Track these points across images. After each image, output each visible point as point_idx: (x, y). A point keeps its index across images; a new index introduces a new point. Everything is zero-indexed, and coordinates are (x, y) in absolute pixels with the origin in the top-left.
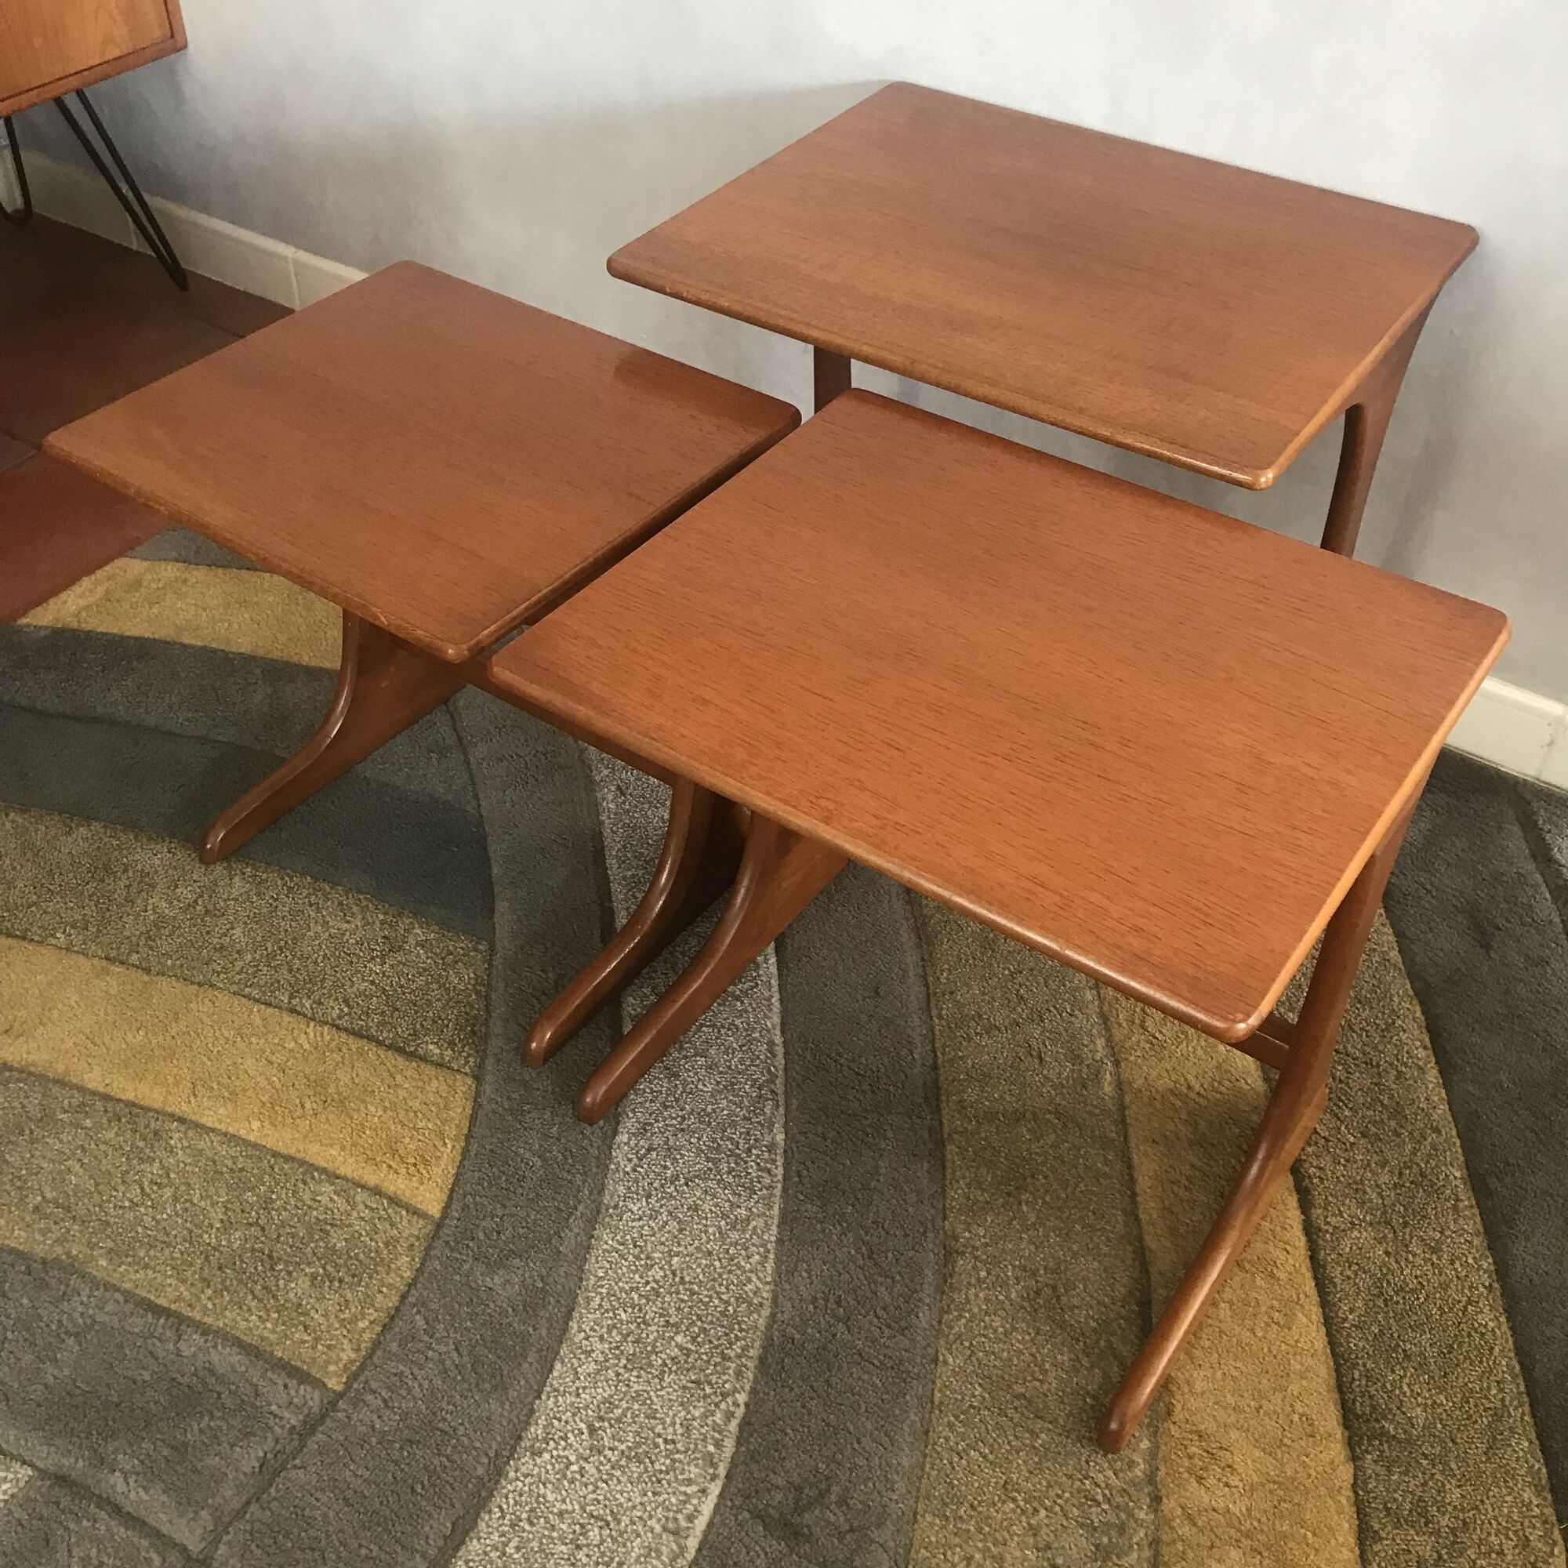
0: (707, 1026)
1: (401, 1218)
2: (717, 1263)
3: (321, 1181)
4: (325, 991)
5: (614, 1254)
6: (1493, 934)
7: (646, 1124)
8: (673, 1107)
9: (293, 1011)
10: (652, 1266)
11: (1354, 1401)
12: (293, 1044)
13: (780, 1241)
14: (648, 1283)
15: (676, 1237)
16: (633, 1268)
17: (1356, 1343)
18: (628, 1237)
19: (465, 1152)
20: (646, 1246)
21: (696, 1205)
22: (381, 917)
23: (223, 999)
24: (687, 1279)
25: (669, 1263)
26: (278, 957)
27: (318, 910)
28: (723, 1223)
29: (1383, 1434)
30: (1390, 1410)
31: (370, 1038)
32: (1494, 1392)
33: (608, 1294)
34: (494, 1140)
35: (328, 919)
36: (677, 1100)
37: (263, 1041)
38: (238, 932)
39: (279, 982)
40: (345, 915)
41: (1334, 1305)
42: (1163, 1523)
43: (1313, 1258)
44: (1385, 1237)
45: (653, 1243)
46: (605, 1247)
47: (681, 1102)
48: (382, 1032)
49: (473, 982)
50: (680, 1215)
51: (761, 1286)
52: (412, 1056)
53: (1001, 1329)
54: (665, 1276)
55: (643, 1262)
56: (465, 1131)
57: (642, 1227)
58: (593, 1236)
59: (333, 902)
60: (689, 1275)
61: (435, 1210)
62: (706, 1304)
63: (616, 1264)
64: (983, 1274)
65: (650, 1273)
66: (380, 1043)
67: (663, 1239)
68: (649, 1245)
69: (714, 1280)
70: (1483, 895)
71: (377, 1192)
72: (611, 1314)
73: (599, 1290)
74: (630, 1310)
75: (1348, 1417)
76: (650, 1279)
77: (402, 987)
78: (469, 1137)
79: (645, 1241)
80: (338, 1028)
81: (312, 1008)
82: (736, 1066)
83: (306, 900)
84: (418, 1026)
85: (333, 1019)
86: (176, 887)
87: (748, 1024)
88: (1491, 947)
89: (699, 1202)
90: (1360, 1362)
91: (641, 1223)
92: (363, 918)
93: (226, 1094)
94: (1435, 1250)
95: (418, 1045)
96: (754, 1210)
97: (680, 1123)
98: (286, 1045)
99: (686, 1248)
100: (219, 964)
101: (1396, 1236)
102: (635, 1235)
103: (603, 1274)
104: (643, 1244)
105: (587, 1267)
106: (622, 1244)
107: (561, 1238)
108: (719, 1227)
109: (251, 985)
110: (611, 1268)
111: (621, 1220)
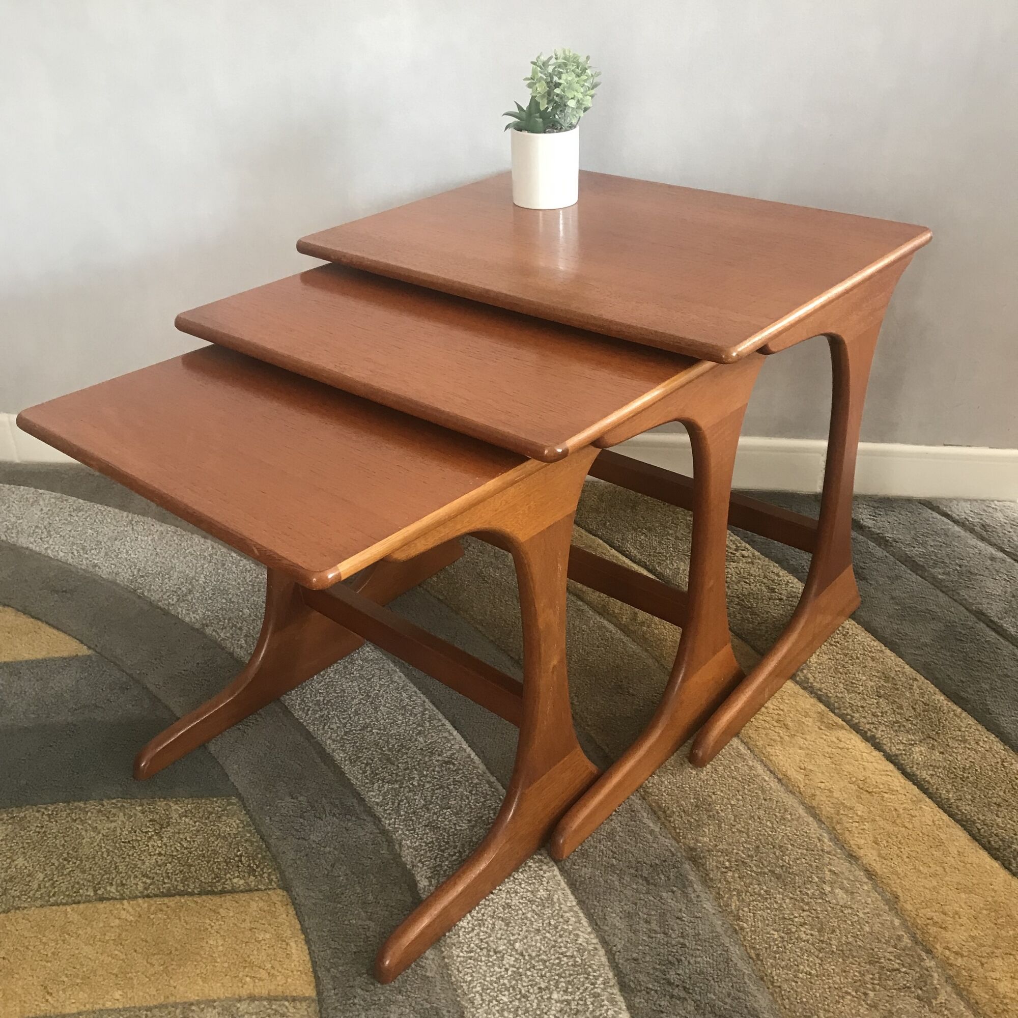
0: (437, 789)
1: (287, 1008)
3: (202, 1010)
4: (123, 875)
5: (469, 961)
6: (862, 573)
7: (435, 867)
8: (447, 849)
9: (101, 899)
10: (503, 957)
11: (989, 842)
12: (117, 921)
13: (581, 903)
14: (507, 970)
15: (507, 930)
16: (490, 964)
17: (966, 808)
18: (472, 945)
19: (308, 941)
20: (489, 946)
21: (507, 904)
22: (139, 808)
23: (34, 913)
24: (534, 954)
25: (514, 949)
26: (68, 866)
27: (83, 822)
28: (534, 907)
30: (1012, 837)
31: (182, 894)
33: (483, 989)
34: (327, 923)
35: (95, 825)
36: (447, 843)
37: (89, 929)
38: (20, 861)
39: (78, 883)
40: (108, 817)
41: (936, 793)
43: (905, 773)
44: (933, 745)
45: (493, 941)
46: (459, 959)
47: (451, 843)
48: (188, 885)
49: (241, 825)
50: (500, 915)
51: (587, 936)
52: (223, 892)
53: (762, 891)
54: (517, 959)
55: (495, 957)
56: (299, 927)
57: (478, 934)
58: (444, 958)
59: (92, 813)
60: (533, 951)
61: (310, 991)
62: (558, 964)
63: (475, 967)
64: (727, 864)
65: (504, 962)
66: (191, 894)
67: (499, 936)
68: (492, 944)
69: (554, 946)
71: (252, 998)
72: (495, 1002)
73: (474, 990)
74: (506, 993)
75: (994, 853)
76: (507, 966)
77: (186, 848)
78: (304, 930)
79: (487, 943)
80: (148, 896)
81: (117, 891)
82: (475, 805)
83: (69, 819)
84: (216, 870)
85: (140, 892)
87: (466, 776)
88: (867, 580)
89: (507, 901)
90: (975, 818)
91: (475, 932)
92: (124, 815)
93: (79, 981)
94: (965, 741)
95: (224, 883)
96: (549, 888)
97: (460, 856)
98: (112, 924)
99: (519, 934)
100: (16, 891)
101: (939, 742)
102: (477, 942)
103: (470, 979)
104: (486, 945)
105: (454, 979)
106: (471, 952)
107: (423, 967)
108: (534, 911)
109: (54, 895)
110: (474, 972)
111: (459, 937)
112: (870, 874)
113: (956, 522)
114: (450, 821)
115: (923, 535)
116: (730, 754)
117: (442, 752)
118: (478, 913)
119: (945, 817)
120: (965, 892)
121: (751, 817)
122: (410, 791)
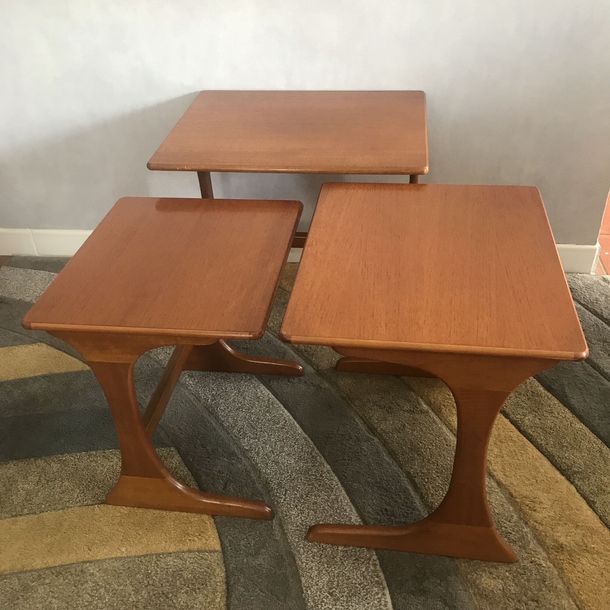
0: (278, 442)
1: (207, 556)
2: (336, 518)
3: (165, 557)
5: (297, 532)
11: (561, 466)
12: (119, 514)
13: (352, 501)
15: (315, 515)
17: (550, 449)
18: (298, 523)
20: (306, 523)
23: (77, 510)
26: (91, 485)
27: (96, 462)
28: (329, 503)
29: (575, 472)
30: (572, 464)
32: (595, 445)
33: (304, 545)
35: (102, 463)
36: (284, 471)
37: (105, 517)
38: (66, 483)
39: (97, 494)
40: (108, 459)
41: (535, 441)
42: (534, 529)
43: (520, 430)
44: (535, 415)
45: (308, 521)
46: (292, 531)
47: (286, 471)
49: (178, 463)
50: (312, 508)
51: (356, 518)
57: (301, 518)
58: (284, 530)
59: (100, 457)
61: (218, 547)
63: (300, 534)
64: (426, 480)
71: (190, 551)
72: (310, 552)
73: (300, 546)
74: (316, 547)
75: (563, 472)
79: (305, 522)
82: (297, 450)
83: (89, 460)
86: (27, 477)
87: (292, 435)
89: (315, 500)
90: (555, 454)
91: (299, 517)
92: (117, 458)
94: (552, 413)
96: (336, 494)
97: (291, 477)
98: (117, 515)
99: (321, 518)
100: (66, 498)
101: (538, 414)
102: (300, 522)
103: (297, 540)
104: (305, 523)
105: (289, 541)
106: (298, 527)
107: (274, 535)
108: (328, 505)
109: (86, 500)
110: (299, 537)
111: (291, 519)
112: (499, 484)
114: (285, 459)
116: (429, 421)
117: (279, 422)
118: (300, 507)
119: (539, 454)
120: (546, 493)
121: (440, 455)
122: (263, 443)
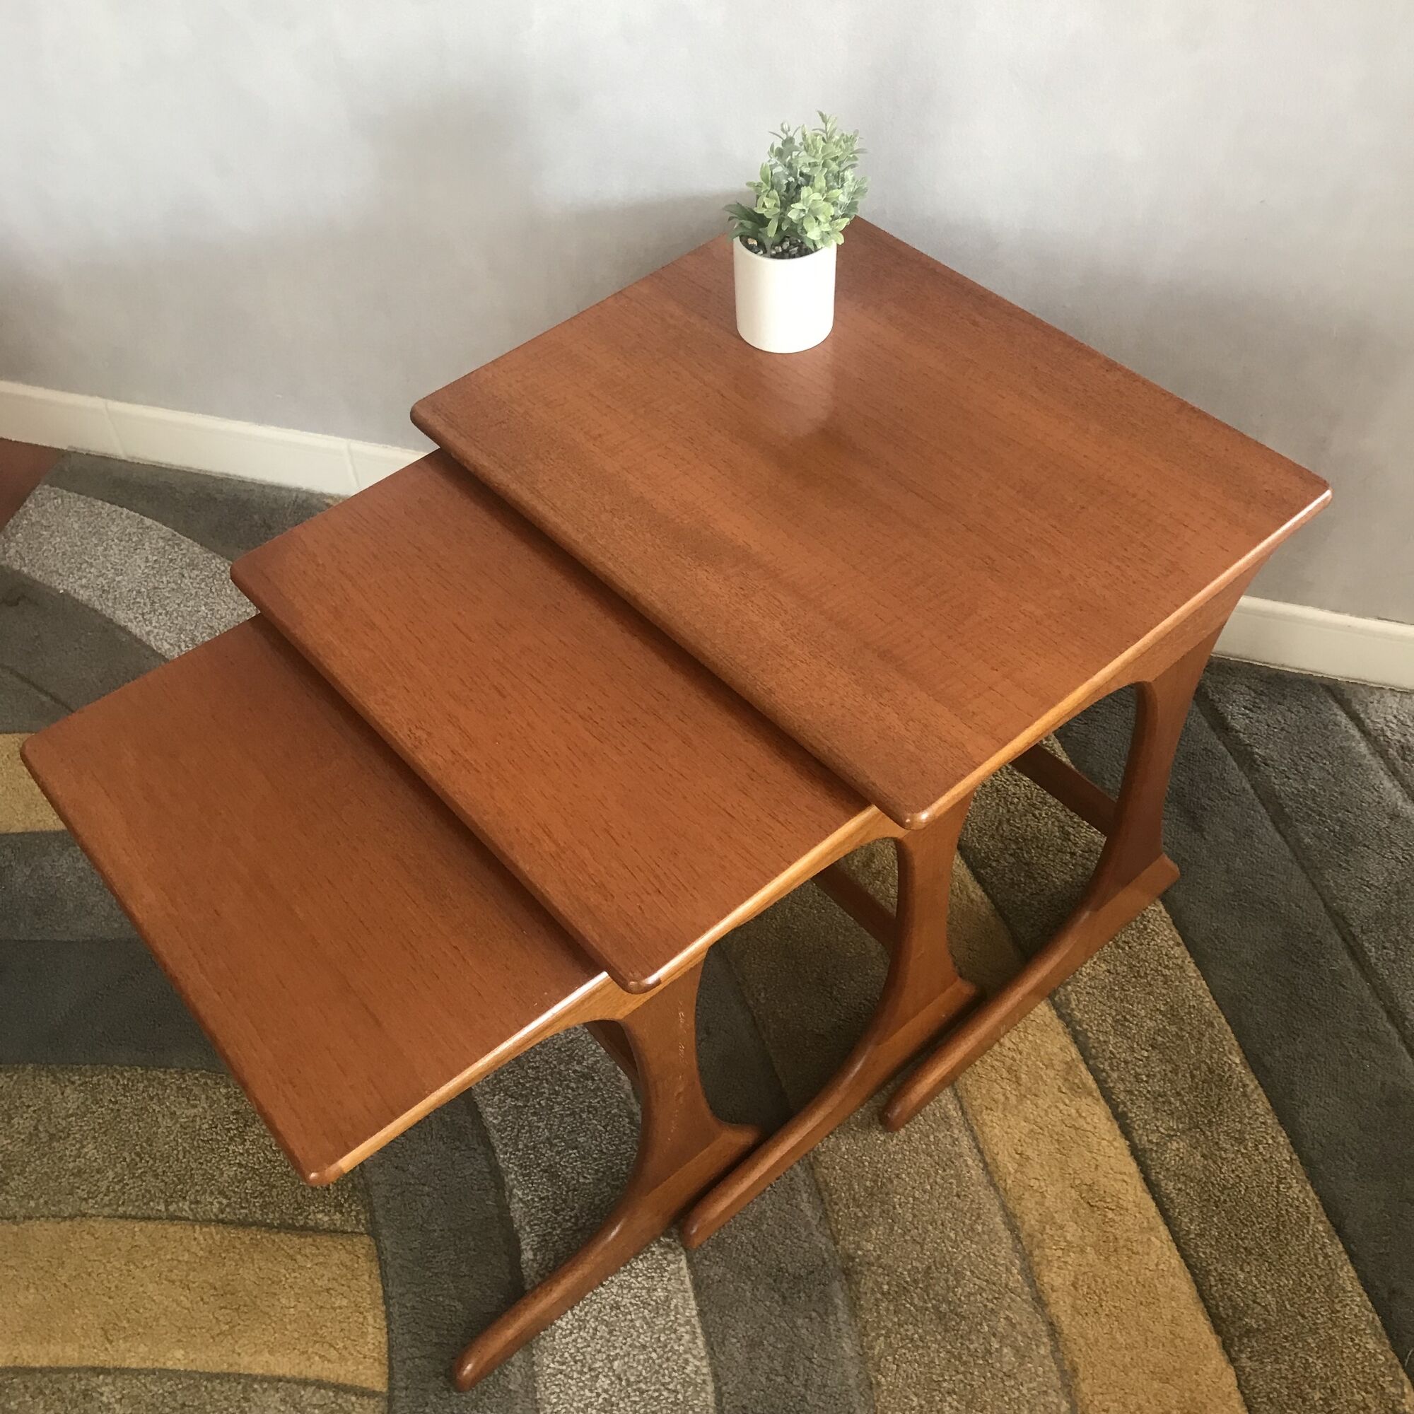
0: (567, 1115)
1: (353, 1404)
2: (654, 1355)
3: (265, 1390)
4: (198, 1188)
5: (559, 1376)
6: (1202, 815)
7: (544, 1235)
8: (563, 1210)
9: (173, 1218)
10: (597, 1376)
11: (1217, 1306)
12: (186, 1257)
13: (701, 1313)
14: (598, 1395)
15: (609, 1341)
16: (581, 1384)
17: (1204, 1251)
18: (566, 1355)
19: (388, 1316)
20: (585, 1359)
21: (616, 1302)
22: (223, 1091)
23: (100, 1226)
24: (632, 1379)
25: (611, 1368)
26: (139, 1165)
27: (160, 1102)
28: (646, 1312)
29: (1249, 1332)
30: (1248, 1306)
31: (259, 1224)
32: (1321, 1259)
34: (411, 1296)
35: (173, 1108)
36: (565, 1201)
37: (156, 1260)
38: (90, 1149)
39: (149, 1192)
40: (188, 1099)
41: (1176, 1219)
43: (1146, 1179)
44: (1198, 1140)
45: (590, 1353)
46: (549, 1371)
47: (569, 1202)
48: (267, 1214)
50: (605, 1318)
51: (698, 1363)
52: (304, 1230)
53: (916, 1336)
54: (612, 1383)
55: (588, 1376)
56: (380, 1293)
57: (574, 1340)
58: (533, 1363)
59: (172, 1089)
60: (632, 1375)
61: (380, 1386)
62: (656, 1399)
63: (565, 1384)
64: (886, 1287)
65: (598, 1385)
66: (270, 1227)
67: (598, 1347)
68: (588, 1357)
69: (657, 1372)
70: (1183, 779)
71: (320, 1384)
75: (1217, 1323)
76: (600, 1391)
77: (270, 1161)
78: (387, 1299)
79: (583, 1354)
80: (222, 1222)
81: (191, 1210)
82: (607, 1148)
83: (145, 1095)
84: (300, 1198)
85: (215, 1215)
86: (11, 1118)
87: (604, 1101)
88: (1204, 830)
89: (617, 1299)
90: (1212, 1268)
91: (573, 1337)
92: (207, 1099)
93: (140, 1330)
94: (1241, 1141)
95: (306, 1217)
96: (669, 1288)
97: (576, 1224)
98: (180, 1258)
99: (621, 1349)
100: (83, 1190)
101: (1206, 1137)
102: (572, 1351)
103: (555, 1400)
104: (582, 1357)
105: (538, 1396)
106: (563, 1364)
107: (506, 1376)
108: (644, 1318)
109: (123, 1203)
110: (561, 1391)
111: (554, 1340)
112: (1054, 1330)
113: (1365, 733)
114: (573, 1168)
115: (1308, 756)
116: (934, 1115)
117: (583, 1057)
118: (581, 1311)
119: (1176, 1261)
120: (1161, 1380)
121: (933, 1222)
122: (534, 1114)
